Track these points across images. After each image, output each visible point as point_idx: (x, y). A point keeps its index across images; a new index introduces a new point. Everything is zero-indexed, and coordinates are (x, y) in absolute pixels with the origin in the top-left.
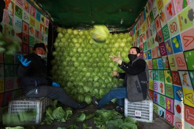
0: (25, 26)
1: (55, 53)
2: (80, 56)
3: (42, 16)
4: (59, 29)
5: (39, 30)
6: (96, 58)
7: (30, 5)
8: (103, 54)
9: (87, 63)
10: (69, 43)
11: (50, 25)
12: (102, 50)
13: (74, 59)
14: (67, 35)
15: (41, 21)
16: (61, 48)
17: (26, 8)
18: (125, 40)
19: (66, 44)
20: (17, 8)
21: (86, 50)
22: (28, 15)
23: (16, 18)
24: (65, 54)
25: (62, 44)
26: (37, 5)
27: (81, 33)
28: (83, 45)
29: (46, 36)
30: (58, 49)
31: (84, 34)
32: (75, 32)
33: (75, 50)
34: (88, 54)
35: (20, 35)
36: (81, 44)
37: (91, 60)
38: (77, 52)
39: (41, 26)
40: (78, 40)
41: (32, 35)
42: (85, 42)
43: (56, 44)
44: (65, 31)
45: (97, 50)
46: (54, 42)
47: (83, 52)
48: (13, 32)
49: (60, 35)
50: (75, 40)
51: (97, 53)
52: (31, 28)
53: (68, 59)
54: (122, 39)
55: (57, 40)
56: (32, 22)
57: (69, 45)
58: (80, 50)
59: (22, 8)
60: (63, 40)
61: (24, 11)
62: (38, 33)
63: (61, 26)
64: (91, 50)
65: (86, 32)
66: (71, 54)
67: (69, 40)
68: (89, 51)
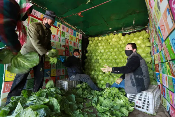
0: (67, 41)
1: (87, 55)
2: (103, 55)
3: (77, 33)
4: (90, 38)
5: (75, 42)
6: (115, 56)
7: (69, 29)
8: (121, 52)
9: (108, 61)
10: (95, 46)
11: (83, 37)
12: (119, 49)
13: (99, 58)
14: (94, 42)
15: (77, 36)
16: (90, 51)
17: (67, 31)
18: (141, 38)
19: (94, 47)
20: (62, 32)
21: (107, 50)
22: (68, 34)
23: (62, 38)
24: (93, 54)
25: (91, 48)
26: (74, 28)
27: (104, 38)
28: (105, 47)
29: (80, 44)
30: (89, 52)
31: (105, 39)
32: (100, 38)
33: (99, 51)
34: (109, 53)
35: (64, 46)
36: (103, 46)
37: (111, 58)
38: (101, 52)
39: (77, 39)
40: (102, 44)
41: (71, 45)
42: (107, 45)
43: (88, 49)
44: (93, 38)
45: (116, 49)
46: (87, 47)
47: (105, 52)
48: (61, 45)
49: (90, 42)
50: (99, 44)
51: (116, 52)
52: (70, 42)
53: (95, 58)
54: (138, 37)
55: (89, 46)
56: (71, 37)
57: (95, 48)
58: (102, 51)
59: (65, 32)
60: (92, 45)
61: (66, 33)
62: (74, 43)
63: (91, 36)
64: (111, 50)
65: (107, 37)
66: (97, 54)
67: (96, 45)
68: (109, 51)
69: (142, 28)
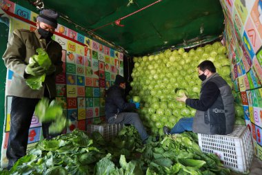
0: (101, 65)
1: (132, 84)
2: (156, 84)
3: (116, 52)
4: (135, 59)
5: (114, 65)
6: (175, 83)
7: (104, 46)
8: (184, 77)
9: (165, 91)
10: (145, 71)
11: (125, 58)
12: (182, 72)
13: (150, 87)
14: (143, 63)
15: (116, 57)
16: (137, 77)
17: (101, 50)
18: (214, 53)
19: (142, 72)
20: (94, 52)
21: (162, 76)
22: (103, 55)
23: (93, 60)
24: (142, 83)
25: (137, 74)
26: (111, 45)
27: (157, 57)
28: (159, 71)
29: (121, 69)
30: (135, 79)
31: (159, 59)
32: (151, 58)
33: (150, 78)
34: (165, 79)
35: (97, 73)
36: (156, 70)
37: (169, 86)
38: (153, 79)
39: (116, 60)
40: (153, 65)
41: (108, 70)
42: (161, 67)
43: (133, 74)
44: (140, 59)
45: (176, 73)
46: (131, 72)
47: (159, 79)
48: (91, 71)
49: (136, 65)
50: (150, 67)
51: (176, 78)
52: (107, 65)
53: (145, 88)
54: (209, 52)
55: (134, 71)
56: (107, 59)
57: (144, 74)
58: (156, 77)
59: (98, 51)
60: (139, 69)
61: (99, 53)
62: (113, 68)
63: (137, 56)
64: (169, 75)
65: (162, 55)
66: (147, 82)
67: (145, 68)
68: (166, 77)
69: (214, 39)
